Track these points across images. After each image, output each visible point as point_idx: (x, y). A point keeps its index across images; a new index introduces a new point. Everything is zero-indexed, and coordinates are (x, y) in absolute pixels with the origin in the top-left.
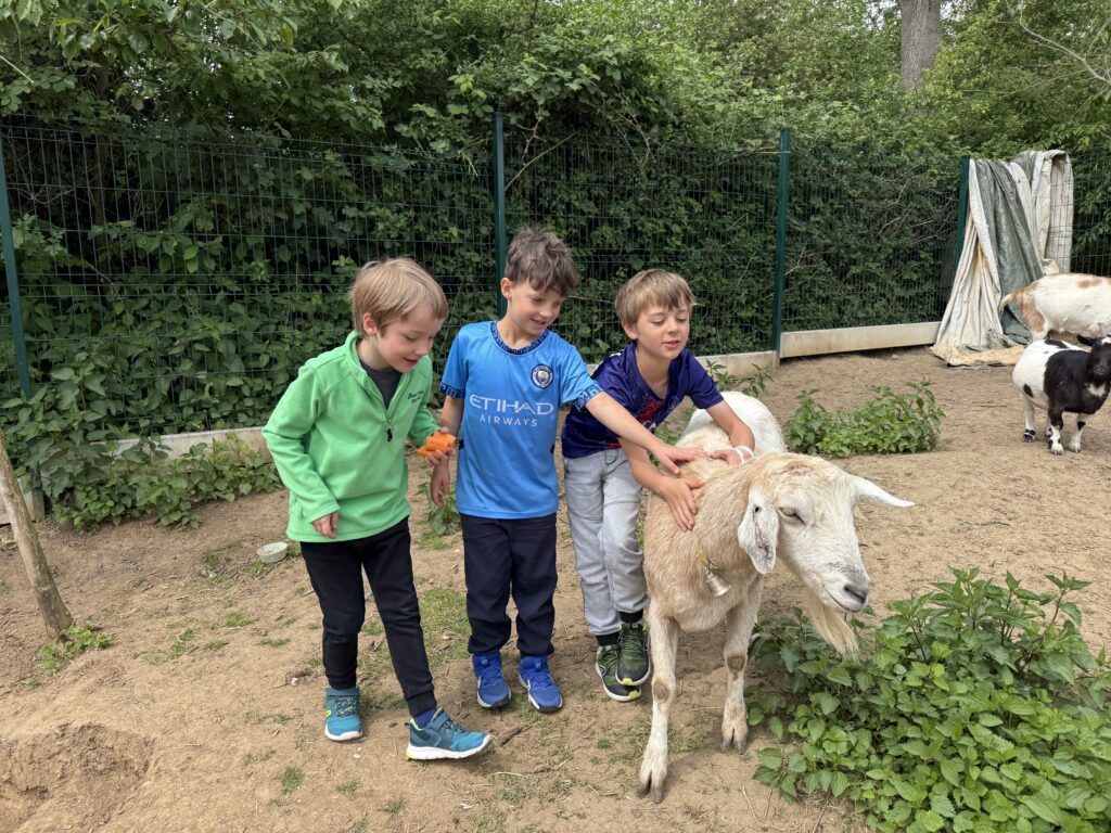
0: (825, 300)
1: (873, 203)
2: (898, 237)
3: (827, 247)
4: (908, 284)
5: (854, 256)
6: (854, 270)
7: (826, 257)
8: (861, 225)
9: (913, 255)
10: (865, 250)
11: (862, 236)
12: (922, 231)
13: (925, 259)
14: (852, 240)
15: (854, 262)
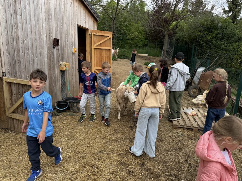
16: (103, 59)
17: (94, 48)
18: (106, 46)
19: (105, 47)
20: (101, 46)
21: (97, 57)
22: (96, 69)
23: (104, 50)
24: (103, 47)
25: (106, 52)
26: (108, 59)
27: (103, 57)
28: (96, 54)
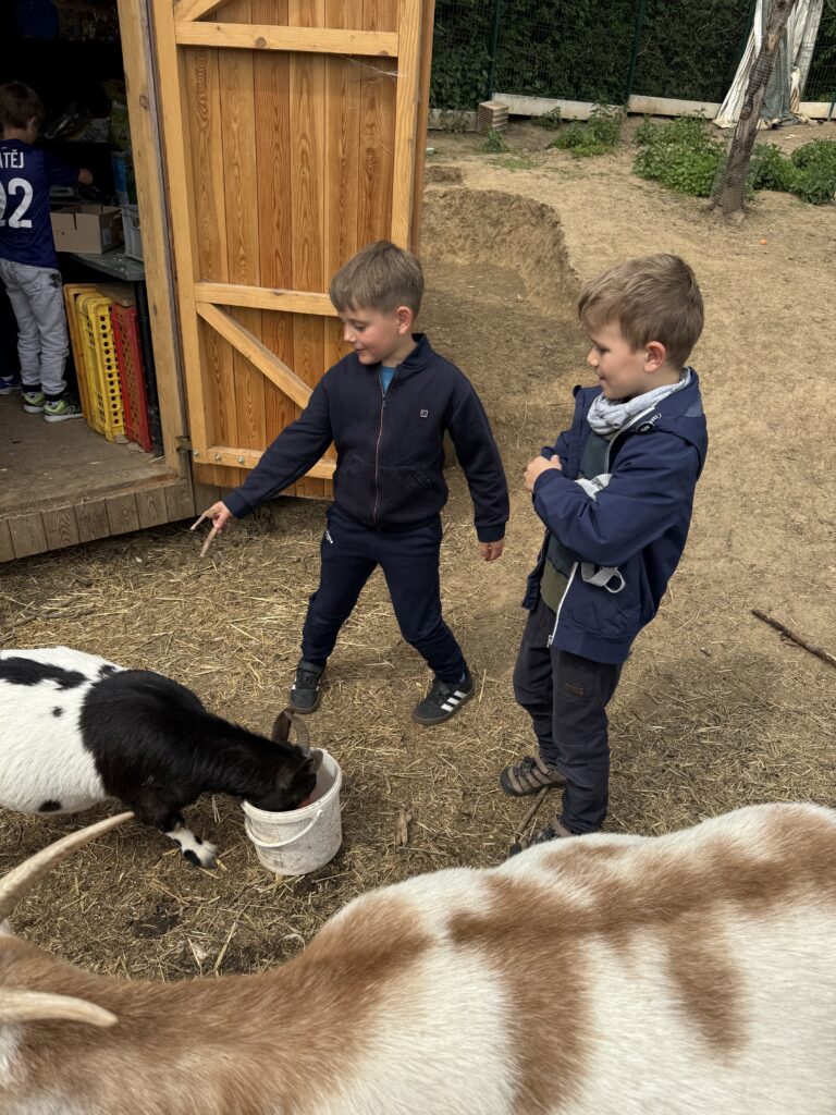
0: (657, 78)
1: (695, 12)
2: (707, 38)
3: (663, 39)
4: (707, 75)
5: (677, 49)
6: (677, 59)
7: (660, 47)
8: (685, 26)
9: (714, 54)
10: (686, 47)
11: (685, 35)
12: (721, 36)
13: (721, 58)
14: (678, 37)
15: (677, 53)
16: (313, 195)
17: (184, 49)
18: (346, 14)
19: (337, 24)
20: (283, 20)
21: (230, 163)
22: (220, 307)
23: (321, 75)
24: (303, 23)
25: (354, 102)
26: (370, 195)
27: (305, 158)
28: (226, 127)
